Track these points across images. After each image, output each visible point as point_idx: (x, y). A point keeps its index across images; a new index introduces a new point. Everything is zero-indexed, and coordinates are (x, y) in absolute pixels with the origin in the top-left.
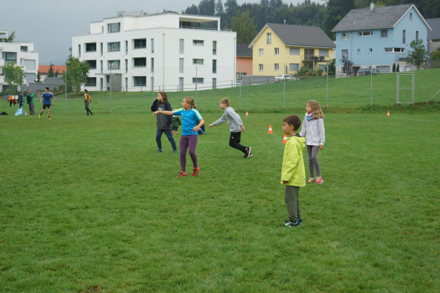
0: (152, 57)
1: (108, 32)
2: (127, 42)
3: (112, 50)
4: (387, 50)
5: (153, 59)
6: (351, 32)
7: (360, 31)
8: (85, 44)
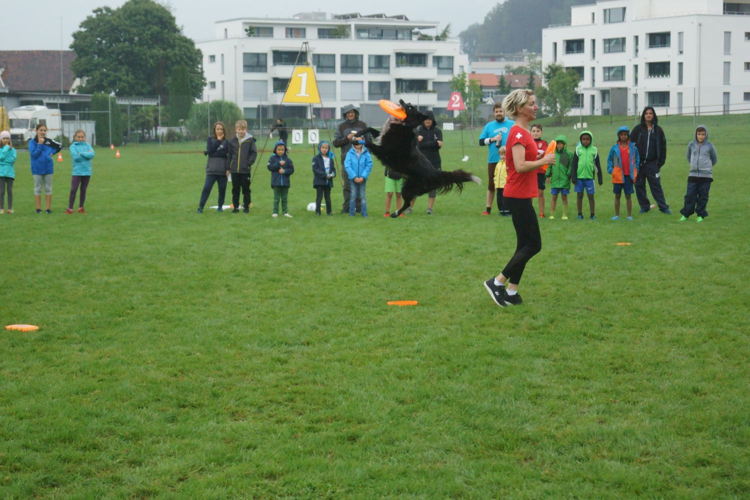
0: (681, 61)
1: (605, 22)
2: (637, 37)
3: (611, 50)
5: (681, 64)
8: (564, 41)
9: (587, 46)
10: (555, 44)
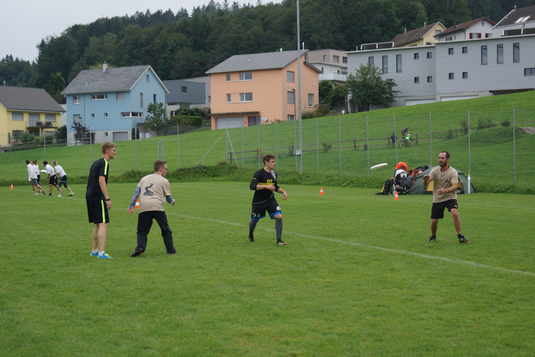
4: (124, 114)
6: (84, 95)
7: (94, 95)
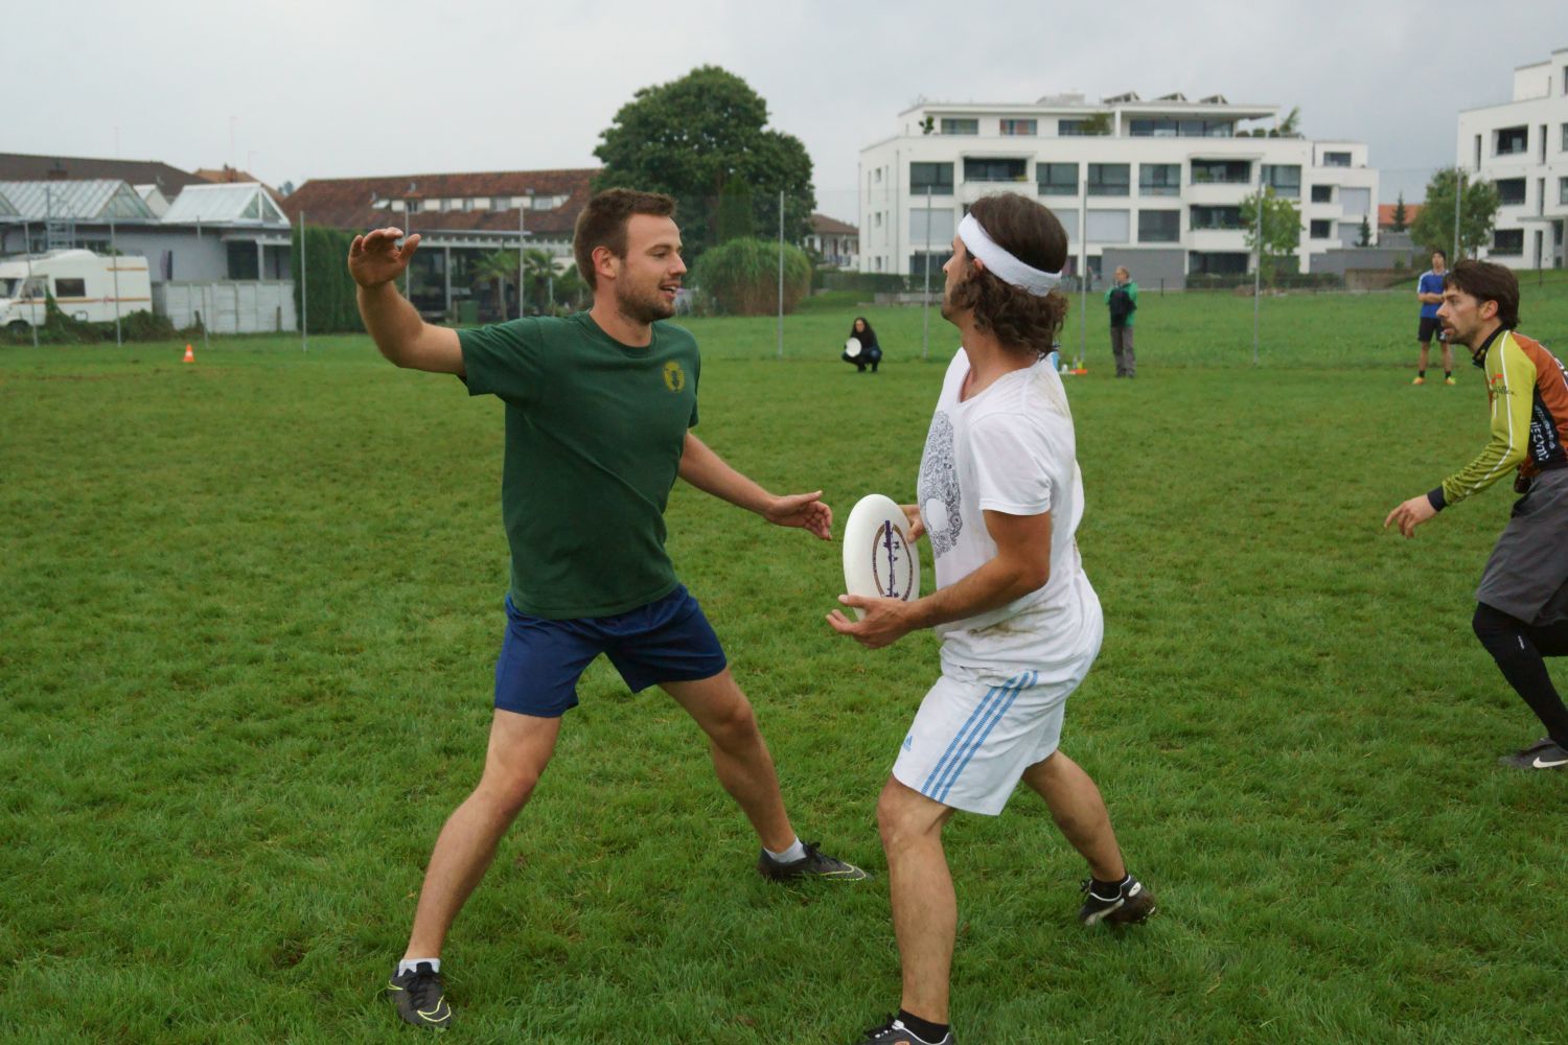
1: (1565, 91)
8: (1494, 131)
9: (1534, 137)
10: (1479, 138)
